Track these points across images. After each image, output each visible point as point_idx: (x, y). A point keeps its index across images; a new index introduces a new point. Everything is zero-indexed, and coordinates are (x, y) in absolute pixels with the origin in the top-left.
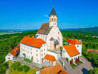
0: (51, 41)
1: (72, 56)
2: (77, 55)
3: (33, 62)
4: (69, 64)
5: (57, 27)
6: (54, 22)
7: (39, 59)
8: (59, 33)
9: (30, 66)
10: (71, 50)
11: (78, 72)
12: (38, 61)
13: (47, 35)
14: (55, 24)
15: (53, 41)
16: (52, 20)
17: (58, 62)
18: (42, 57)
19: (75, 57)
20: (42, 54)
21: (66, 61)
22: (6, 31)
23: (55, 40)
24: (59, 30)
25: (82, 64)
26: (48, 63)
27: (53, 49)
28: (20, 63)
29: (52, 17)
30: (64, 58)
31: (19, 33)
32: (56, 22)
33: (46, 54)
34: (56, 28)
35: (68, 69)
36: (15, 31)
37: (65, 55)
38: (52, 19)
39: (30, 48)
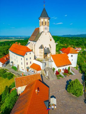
0: (40, 49)
1: (60, 67)
2: (67, 65)
3: (18, 71)
4: (55, 74)
5: (49, 33)
6: (45, 27)
7: (24, 68)
8: (51, 40)
9: (14, 74)
10: (61, 60)
11: (62, 83)
12: (23, 70)
13: (36, 42)
14: (46, 29)
15: (42, 49)
16: (42, 24)
17: (43, 71)
18: (27, 66)
19: (64, 68)
20: (27, 63)
21: (52, 71)
22: (7, 38)
23: (46, 49)
24: (51, 36)
25: (71, 75)
26: (33, 72)
27: (42, 58)
28: (6, 71)
29: (42, 20)
30: (51, 67)
31: (20, 40)
32: (47, 27)
33: (32, 63)
34: (47, 33)
35: (51, 79)
36: (16, 38)
37: (52, 65)
38: (42, 22)
39: (16, 55)
